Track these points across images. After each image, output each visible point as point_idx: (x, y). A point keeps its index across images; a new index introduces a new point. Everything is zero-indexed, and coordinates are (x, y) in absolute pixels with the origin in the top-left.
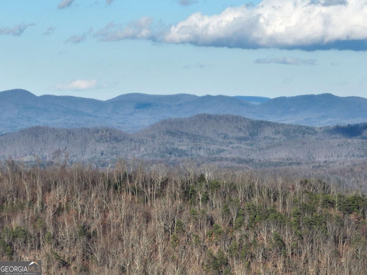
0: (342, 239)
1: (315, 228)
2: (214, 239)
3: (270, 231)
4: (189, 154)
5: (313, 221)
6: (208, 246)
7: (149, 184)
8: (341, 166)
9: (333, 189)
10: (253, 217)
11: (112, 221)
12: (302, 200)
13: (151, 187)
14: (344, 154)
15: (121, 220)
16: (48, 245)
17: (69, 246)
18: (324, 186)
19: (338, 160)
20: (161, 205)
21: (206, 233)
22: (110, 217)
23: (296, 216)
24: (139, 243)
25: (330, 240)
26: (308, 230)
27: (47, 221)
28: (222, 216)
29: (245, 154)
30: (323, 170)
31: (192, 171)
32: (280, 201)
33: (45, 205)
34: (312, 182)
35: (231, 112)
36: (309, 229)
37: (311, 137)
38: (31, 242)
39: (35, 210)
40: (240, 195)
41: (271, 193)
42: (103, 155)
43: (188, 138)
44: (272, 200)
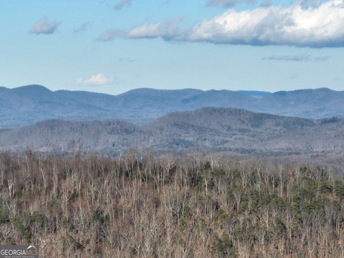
0: (339, 222)
1: (314, 212)
2: (219, 223)
3: (271, 215)
4: (195, 145)
5: (312, 205)
6: (213, 229)
7: (158, 171)
8: (338, 155)
9: (331, 176)
10: (255, 202)
11: (123, 206)
12: (302, 185)
13: (160, 174)
14: (340, 145)
15: (132, 205)
16: (63, 229)
17: (83, 230)
18: (322, 173)
19: (335, 150)
20: (169, 190)
21: (211, 217)
22: (122, 202)
23: (296, 201)
24: (149, 227)
25: (329, 223)
26: (307, 214)
27: (62, 207)
28: (227, 201)
29: (248, 144)
31: (199, 159)
32: (281, 187)
33: (61, 191)
34: (311, 169)
35: (234, 105)
36: (308, 213)
37: (309, 128)
38: (47, 226)
39: (51, 196)
40: (244, 181)
41: (272, 179)
42: (115, 146)
43: (194, 130)
44: (274, 186)
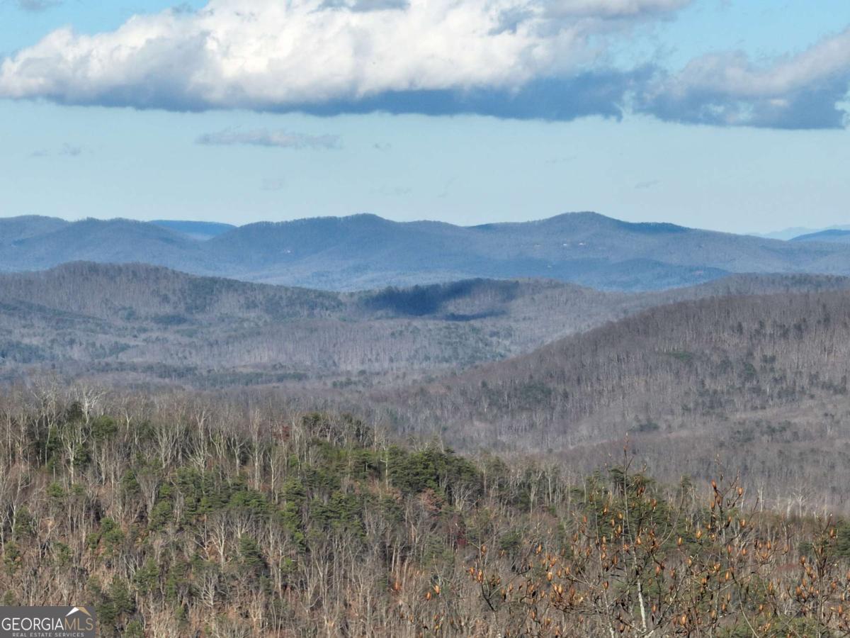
0: (399, 551)
1: (337, 527)
2: (103, 554)
3: (232, 534)
4: (47, 355)
5: (333, 509)
6: (89, 569)
8: (399, 381)
9: (379, 437)
10: (192, 503)
12: (308, 460)
14: (405, 354)
18: (358, 430)
19: (392, 369)
21: (84, 541)
23: (293, 498)
25: (373, 554)
26: (320, 531)
28: (122, 500)
29: (177, 355)
30: (357, 391)
31: (53, 395)
32: (256, 464)
34: (329, 419)
35: (143, 258)
36: (322, 530)
37: (329, 315)
40: (163, 450)
41: (235, 445)
43: (44, 318)
44: (238, 461)
